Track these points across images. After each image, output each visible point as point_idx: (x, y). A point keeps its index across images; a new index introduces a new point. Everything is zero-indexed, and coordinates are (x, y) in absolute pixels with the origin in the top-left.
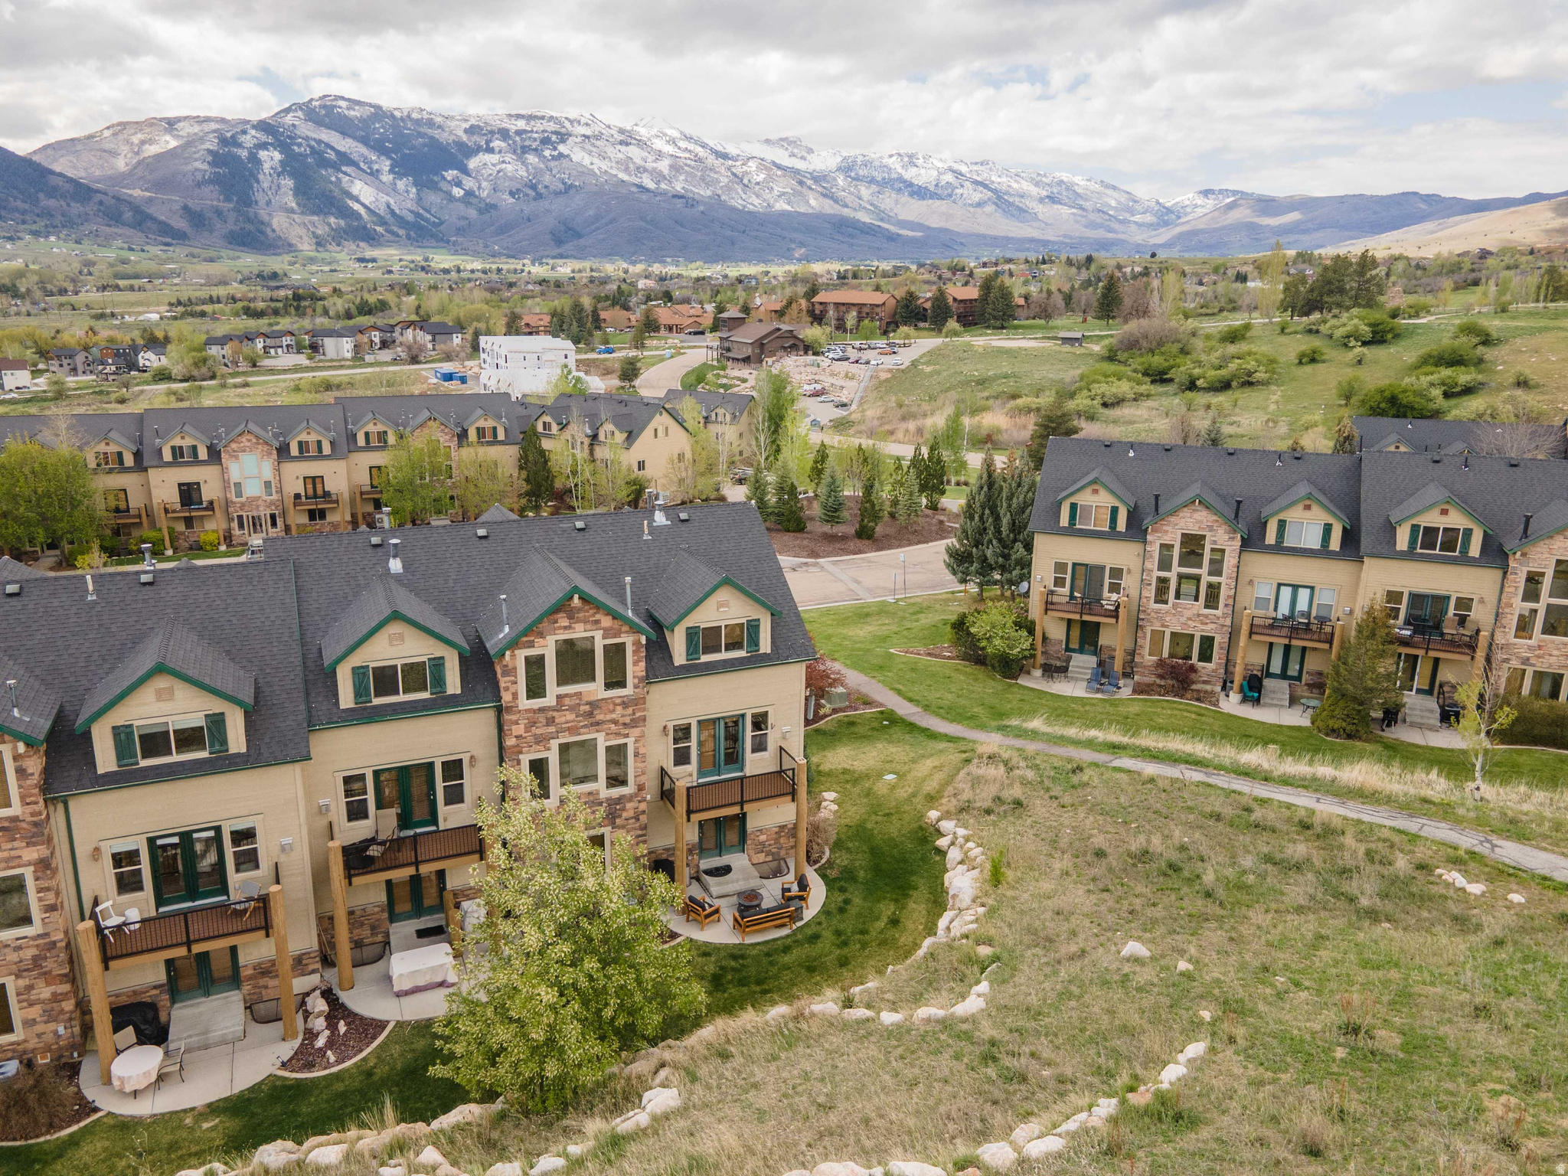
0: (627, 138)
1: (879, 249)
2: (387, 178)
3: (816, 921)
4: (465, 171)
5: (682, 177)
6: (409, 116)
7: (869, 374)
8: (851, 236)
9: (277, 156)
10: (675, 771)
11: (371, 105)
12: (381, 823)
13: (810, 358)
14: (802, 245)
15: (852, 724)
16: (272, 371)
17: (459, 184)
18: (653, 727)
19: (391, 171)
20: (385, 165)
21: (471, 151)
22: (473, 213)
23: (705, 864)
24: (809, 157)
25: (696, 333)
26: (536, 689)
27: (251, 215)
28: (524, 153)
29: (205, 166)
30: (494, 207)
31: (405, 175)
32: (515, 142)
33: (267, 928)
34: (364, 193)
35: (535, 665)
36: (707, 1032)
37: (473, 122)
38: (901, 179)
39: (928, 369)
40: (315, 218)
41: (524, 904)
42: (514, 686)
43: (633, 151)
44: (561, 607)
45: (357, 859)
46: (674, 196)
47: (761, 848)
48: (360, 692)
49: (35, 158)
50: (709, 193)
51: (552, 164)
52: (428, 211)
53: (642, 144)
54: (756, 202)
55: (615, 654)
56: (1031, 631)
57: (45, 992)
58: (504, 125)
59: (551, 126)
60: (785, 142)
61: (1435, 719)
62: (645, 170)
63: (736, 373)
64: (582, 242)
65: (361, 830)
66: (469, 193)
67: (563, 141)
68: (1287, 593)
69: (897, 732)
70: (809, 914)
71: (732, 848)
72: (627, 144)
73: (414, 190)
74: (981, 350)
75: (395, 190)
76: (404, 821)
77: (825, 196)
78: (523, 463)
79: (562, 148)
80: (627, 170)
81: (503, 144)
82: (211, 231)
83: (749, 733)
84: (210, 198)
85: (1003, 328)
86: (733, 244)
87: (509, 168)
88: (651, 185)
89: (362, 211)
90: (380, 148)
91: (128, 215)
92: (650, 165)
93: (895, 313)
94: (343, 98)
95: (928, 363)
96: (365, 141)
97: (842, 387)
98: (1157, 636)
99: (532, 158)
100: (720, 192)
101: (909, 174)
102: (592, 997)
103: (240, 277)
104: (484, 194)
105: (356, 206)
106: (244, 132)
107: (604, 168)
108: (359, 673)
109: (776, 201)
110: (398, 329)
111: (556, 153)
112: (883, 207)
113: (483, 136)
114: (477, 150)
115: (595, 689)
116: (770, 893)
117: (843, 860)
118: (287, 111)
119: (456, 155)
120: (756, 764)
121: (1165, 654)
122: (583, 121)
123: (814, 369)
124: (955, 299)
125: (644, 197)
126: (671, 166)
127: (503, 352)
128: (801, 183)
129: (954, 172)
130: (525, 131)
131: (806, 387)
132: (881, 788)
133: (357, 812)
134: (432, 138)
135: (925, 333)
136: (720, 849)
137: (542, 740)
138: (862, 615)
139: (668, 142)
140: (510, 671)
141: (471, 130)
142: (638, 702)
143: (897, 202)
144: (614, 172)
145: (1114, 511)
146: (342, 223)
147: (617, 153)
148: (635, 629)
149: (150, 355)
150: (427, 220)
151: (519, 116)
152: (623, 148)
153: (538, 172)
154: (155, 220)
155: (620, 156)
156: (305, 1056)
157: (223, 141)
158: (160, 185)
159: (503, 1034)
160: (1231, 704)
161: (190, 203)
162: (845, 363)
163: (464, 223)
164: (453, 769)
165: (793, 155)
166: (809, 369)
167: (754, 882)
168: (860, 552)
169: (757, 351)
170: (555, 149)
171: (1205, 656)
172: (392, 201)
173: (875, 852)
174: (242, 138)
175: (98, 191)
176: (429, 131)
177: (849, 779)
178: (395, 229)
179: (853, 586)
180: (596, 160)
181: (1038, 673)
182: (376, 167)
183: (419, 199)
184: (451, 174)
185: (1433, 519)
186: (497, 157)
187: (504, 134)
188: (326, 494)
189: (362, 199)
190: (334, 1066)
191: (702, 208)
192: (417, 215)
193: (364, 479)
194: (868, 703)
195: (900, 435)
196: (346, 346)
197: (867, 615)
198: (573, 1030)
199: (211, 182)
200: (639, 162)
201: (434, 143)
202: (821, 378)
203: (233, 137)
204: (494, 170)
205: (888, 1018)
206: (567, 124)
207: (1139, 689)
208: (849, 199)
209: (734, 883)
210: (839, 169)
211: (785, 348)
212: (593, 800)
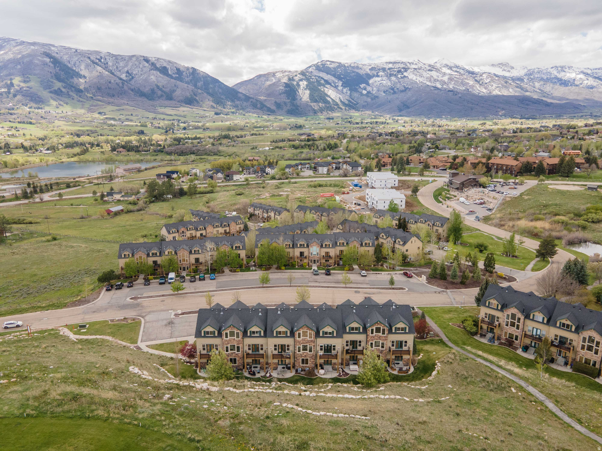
0: (432, 68)
1: (541, 110)
2: (340, 88)
3: (410, 374)
4: (368, 84)
5: (453, 83)
6: (350, 65)
7: (502, 198)
8: (527, 105)
9: (305, 83)
10: (392, 347)
11: (338, 63)
12: (350, 347)
13: (481, 189)
14: (503, 109)
15: (433, 340)
16: (303, 178)
17: (365, 89)
18: (389, 340)
19: (342, 86)
20: (340, 83)
21: (370, 77)
22: (369, 100)
23: (396, 362)
24: (511, 71)
25: (443, 170)
26: (372, 333)
27: (295, 103)
28: (390, 76)
29: (282, 88)
30: (377, 97)
31: (347, 87)
32: (387, 72)
33: (337, 358)
34: (332, 94)
35: (372, 330)
36: (389, 383)
37: (373, 66)
38: (556, 78)
39: (526, 197)
40: (315, 104)
41: (368, 363)
42: (369, 332)
43: (434, 74)
44: (377, 323)
45: (347, 352)
46: (449, 91)
47: (405, 361)
48: (349, 330)
49: (235, 88)
50: (464, 88)
51: (401, 80)
52: (353, 100)
53: (437, 70)
54: (484, 91)
55: (384, 330)
56: (477, 326)
57: (312, 360)
58: (384, 66)
59: (402, 66)
60: (501, 65)
61: (563, 364)
62: (438, 81)
63: (453, 193)
64: (410, 110)
65: (347, 348)
66: (369, 92)
67: (406, 71)
68: (535, 330)
69: (441, 344)
70: (409, 373)
71: (400, 360)
72: (431, 71)
73: (349, 92)
74: (550, 191)
75: (343, 93)
76: (353, 348)
77: (517, 87)
78: (375, 252)
79: (405, 74)
80: (430, 81)
81: (383, 74)
82: (282, 109)
83: (404, 344)
84: (283, 98)
85: (568, 177)
86: (472, 109)
87: (384, 82)
88: (439, 86)
89: (331, 100)
90: (339, 78)
91: (259, 106)
92: (440, 79)
93: (521, 169)
94: (329, 61)
95: (527, 195)
96: (334, 76)
97: (491, 202)
98: (506, 333)
99: (393, 78)
100: (469, 88)
101: (561, 75)
102: (375, 375)
103: (290, 127)
104: (374, 92)
105: (329, 99)
106: (296, 76)
107: (421, 80)
108: (349, 328)
109: (494, 90)
110: (341, 164)
111: (402, 76)
112: (545, 90)
113: (376, 71)
114: (374, 76)
115: (381, 334)
116: (405, 368)
117: (418, 366)
118: (310, 67)
119: (364, 79)
120: (405, 348)
121: (508, 337)
122: (415, 63)
123: (482, 194)
124: (548, 164)
125: (436, 92)
126: (449, 78)
127: (374, 179)
128: (506, 82)
129: (584, 73)
130: (392, 68)
131: (478, 201)
132: (431, 355)
133: (347, 345)
134: (357, 73)
135: (533, 177)
136: (398, 360)
137: (372, 340)
138: (450, 311)
139: (448, 69)
140: (369, 330)
141: (372, 69)
142: (386, 337)
143: (553, 88)
144: (425, 82)
145: (498, 305)
146: (324, 105)
147: (426, 74)
148: (387, 327)
149: (269, 169)
150: (352, 103)
151: (390, 63)
152: (429, 72)
153: (395, 83)
154: (266, 106)
155: (428, 75)
156: (339, 375)
157: (290, 79)
158: (269, 95)
159: (365, 377)
160: (520, 352)
161: (277, 101)
162: (494, 193)
163: (366, 104)
164: (360, 342)
165: (504, 70)
166: (480, 194)
167: (402, 366)
168: (460, 288)
169: (461, 186)
170: (403, 74)
171: (516, 339)
172: (341, 97)
173: (424, 366)
174: (295, 78)
175: (251, 98)
176: (357, 70)
177: (427, 352)
178: (341, 106)
179: (453, 300)
180: (418, 78)
181: (479, 336)
182: (337, 84)
183: (351, 95)
184: (362, 86)
185: (564, 321)
186: (380, 78)
187: (384, 70)
188: (330, 256)
189: (331, 96)
190: (343, 377)
191: (460, 95)
192: (349, 101)
193: (338, 253)
194: (438, 336)
195: (506, 227)
196: (325, 170)
197: (451, 311)
198: (372, 378)
199: (284, 93)
200: (435, 77)
201: (358, 75)
202: (484, 197)
203: (292, 78)
204: (378, 83)
205: (412, 387)
206: (408, 65)
207: (501, 344)
208: (529, 88)
209: (399, 366)
210: (526, 75)
211: (472, 186)
212: (379, 350)
